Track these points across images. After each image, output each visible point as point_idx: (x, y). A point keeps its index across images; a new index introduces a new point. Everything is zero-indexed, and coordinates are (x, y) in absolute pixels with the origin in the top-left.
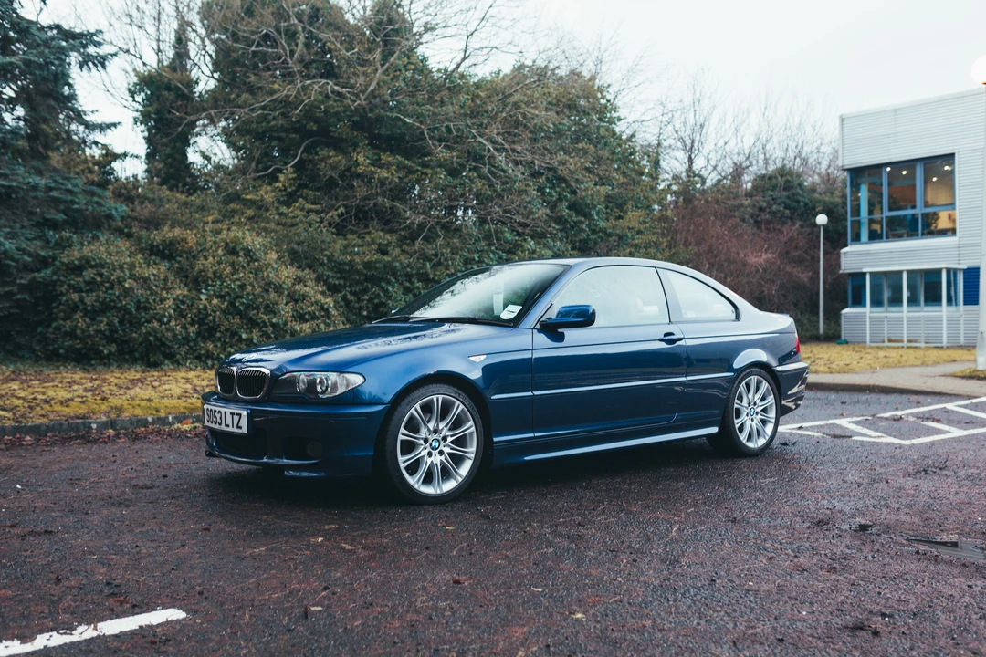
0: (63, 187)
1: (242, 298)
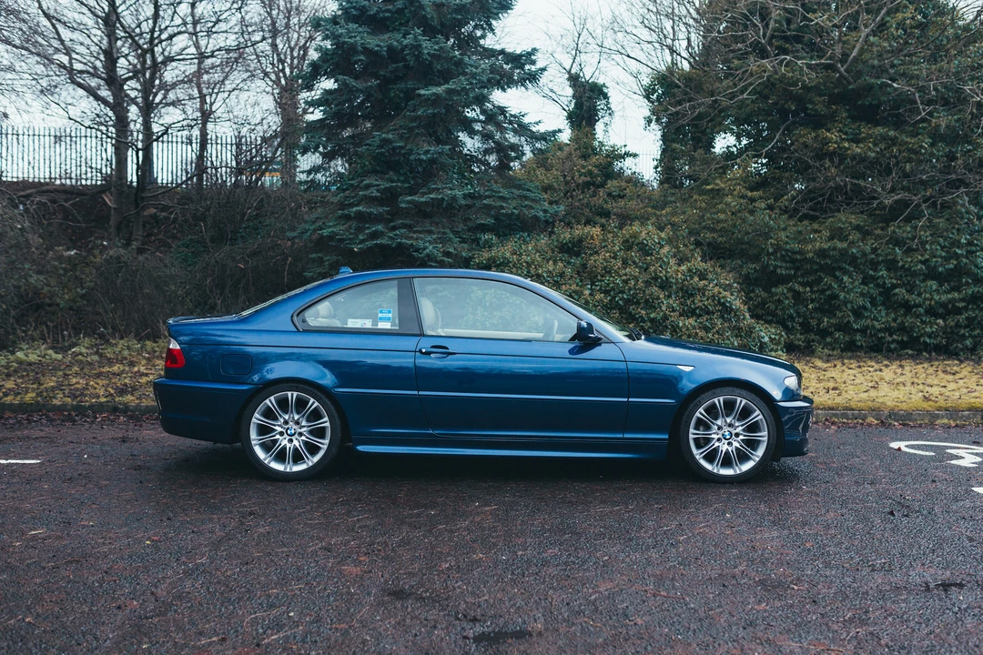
0: (497, 195)
1: (623, 292)
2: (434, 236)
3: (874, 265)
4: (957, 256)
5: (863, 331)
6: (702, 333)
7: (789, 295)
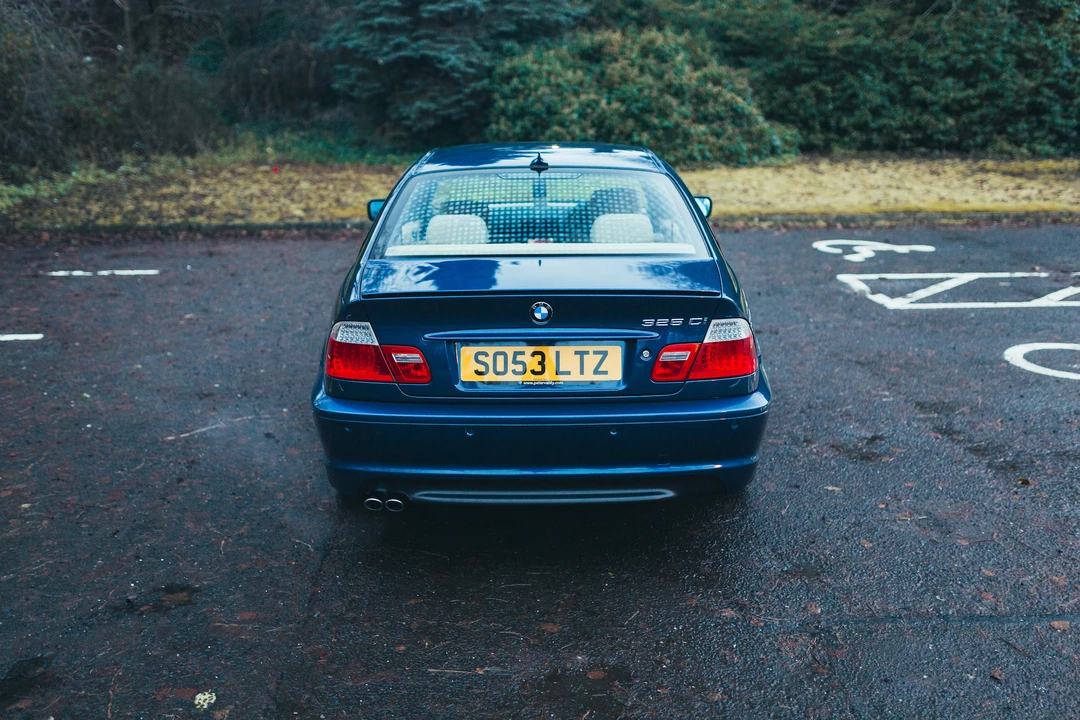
2: (457, 46)
3: (897, 61)
4: (976, 52)
5: (879, 130)
6: (712, 139)
7: (812, 94)
